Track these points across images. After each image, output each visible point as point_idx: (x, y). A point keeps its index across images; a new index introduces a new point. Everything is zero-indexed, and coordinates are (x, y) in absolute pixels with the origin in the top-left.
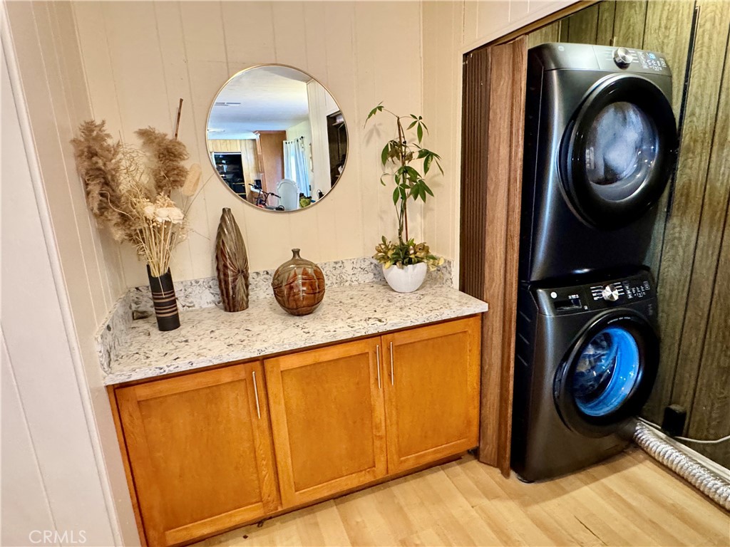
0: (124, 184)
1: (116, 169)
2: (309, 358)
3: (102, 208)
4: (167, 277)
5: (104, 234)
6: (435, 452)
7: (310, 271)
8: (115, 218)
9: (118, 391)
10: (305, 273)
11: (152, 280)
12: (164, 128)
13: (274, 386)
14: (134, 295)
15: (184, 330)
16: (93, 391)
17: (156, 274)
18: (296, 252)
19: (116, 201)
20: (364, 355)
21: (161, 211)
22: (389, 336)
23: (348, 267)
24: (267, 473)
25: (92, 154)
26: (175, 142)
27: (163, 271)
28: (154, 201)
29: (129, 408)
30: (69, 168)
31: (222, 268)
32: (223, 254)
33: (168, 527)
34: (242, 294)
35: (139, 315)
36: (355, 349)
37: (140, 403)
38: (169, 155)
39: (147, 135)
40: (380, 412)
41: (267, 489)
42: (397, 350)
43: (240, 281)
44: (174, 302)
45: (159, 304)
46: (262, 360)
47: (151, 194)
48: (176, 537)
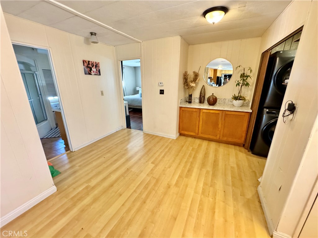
0: (189, 80)
1: (188, 78)
2: (208, 111)
3: (185, 83)
4: (191, 95)
5: (184, 87)
6: (231, 140)
7: (214, 97)
8: (186, 85)
9: (181, 107)
10: (213, 97)
11: (189, 95)
12: (197, 71)
13: (201, 114)
14: (187, 98)
15: (192, 104)
16: (178, 107)
17: (190, 94)
18: (213, 94)
19: (187, 82)
20: (218, 114)
21: (193, 85)
22: (225, 111)
23: (227, 100)
24: (197, 128)
25: (185, 75)
26: (198, 74)
27: (191, 94)
28: (192, 83)
29: (181, 110)
30: (182, 77)
31: (200, 95)
32: (201, 93)
33: (182, 130)
34: (202, 100)
35: (187, 101)
36: (217, 112)
37: (183, 110)
38: (196, 76)
39: (194, 72)
40: (220, 126)
41: (197, 131)
42: (226, 115)
43: (203, 98)
44: (191, 99)
45: (189, 99)
46: (200, 109)
47: (192, 82)
48: (183, 132)
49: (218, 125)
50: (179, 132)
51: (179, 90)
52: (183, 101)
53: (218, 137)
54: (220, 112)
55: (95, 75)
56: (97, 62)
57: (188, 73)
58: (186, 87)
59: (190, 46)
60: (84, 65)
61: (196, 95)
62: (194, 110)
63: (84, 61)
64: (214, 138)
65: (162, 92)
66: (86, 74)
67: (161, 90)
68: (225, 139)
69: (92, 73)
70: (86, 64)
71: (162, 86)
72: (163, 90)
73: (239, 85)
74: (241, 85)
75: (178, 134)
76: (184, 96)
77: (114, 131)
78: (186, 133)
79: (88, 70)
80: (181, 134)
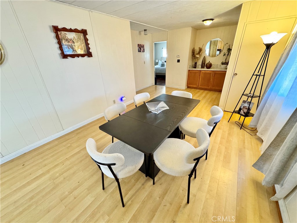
0: (195, 53)
2: (206, 71)
5: (192, 58)
8: (193, 56)
9: (189, 70)
10: (209, 64)
12: (201, 47)
13: (201, 73)
15: (196, 68)
16: (187, 70)
18: (209, 61)
19: (194, 55)
20: (211, 73)
21: (198, 56)
22: (215, 71)
24: (198, 83)
25: (193, 50)
26: (202, 49)
27: (196, 62)
29: (189, 72)
30: (191, 51)
31: (202, 63)
32: (202, 61)
33: (189, 84)
34: (203, 66)
35: (193, 67)
36: (210, 72)
37: (190, 72)
38: (200, 50)
39: (199, 48)
40: (211, 80)
41: (198, 85)
42: (215, 73)
43: (204, 64)
44: (196, 65)
45: (195, 65)
46: (201, 71)
47: (197, 54)
48: (189, 86)
49: (210, 80)
50: (187, 86)
51: (189, 60)
52: (191, 66)
53: (210, 87)
54: (212, 72)
55: (142, 52)
56: (143, 44)
57: (195, 49)
58: (193, 58)
59: (198, 31)
60: (138, 47)
61: (200, 63)
62: (197, 71)
63: (138, 45)
64: (208, 88)
65: (179, 61)
66: (139, 52)
67: (178, 60)
68: (214, 88)
69: (141, 51)
70: (139, 46)
71: (179, 57)
72: (179, 60)
73: (225, 56)
74: (226, 55)
75: (186, 87)
76: (191, 63)
77: (148, 86)
78: (191, 86)
79: (139, 49)
80: (188, 87)
